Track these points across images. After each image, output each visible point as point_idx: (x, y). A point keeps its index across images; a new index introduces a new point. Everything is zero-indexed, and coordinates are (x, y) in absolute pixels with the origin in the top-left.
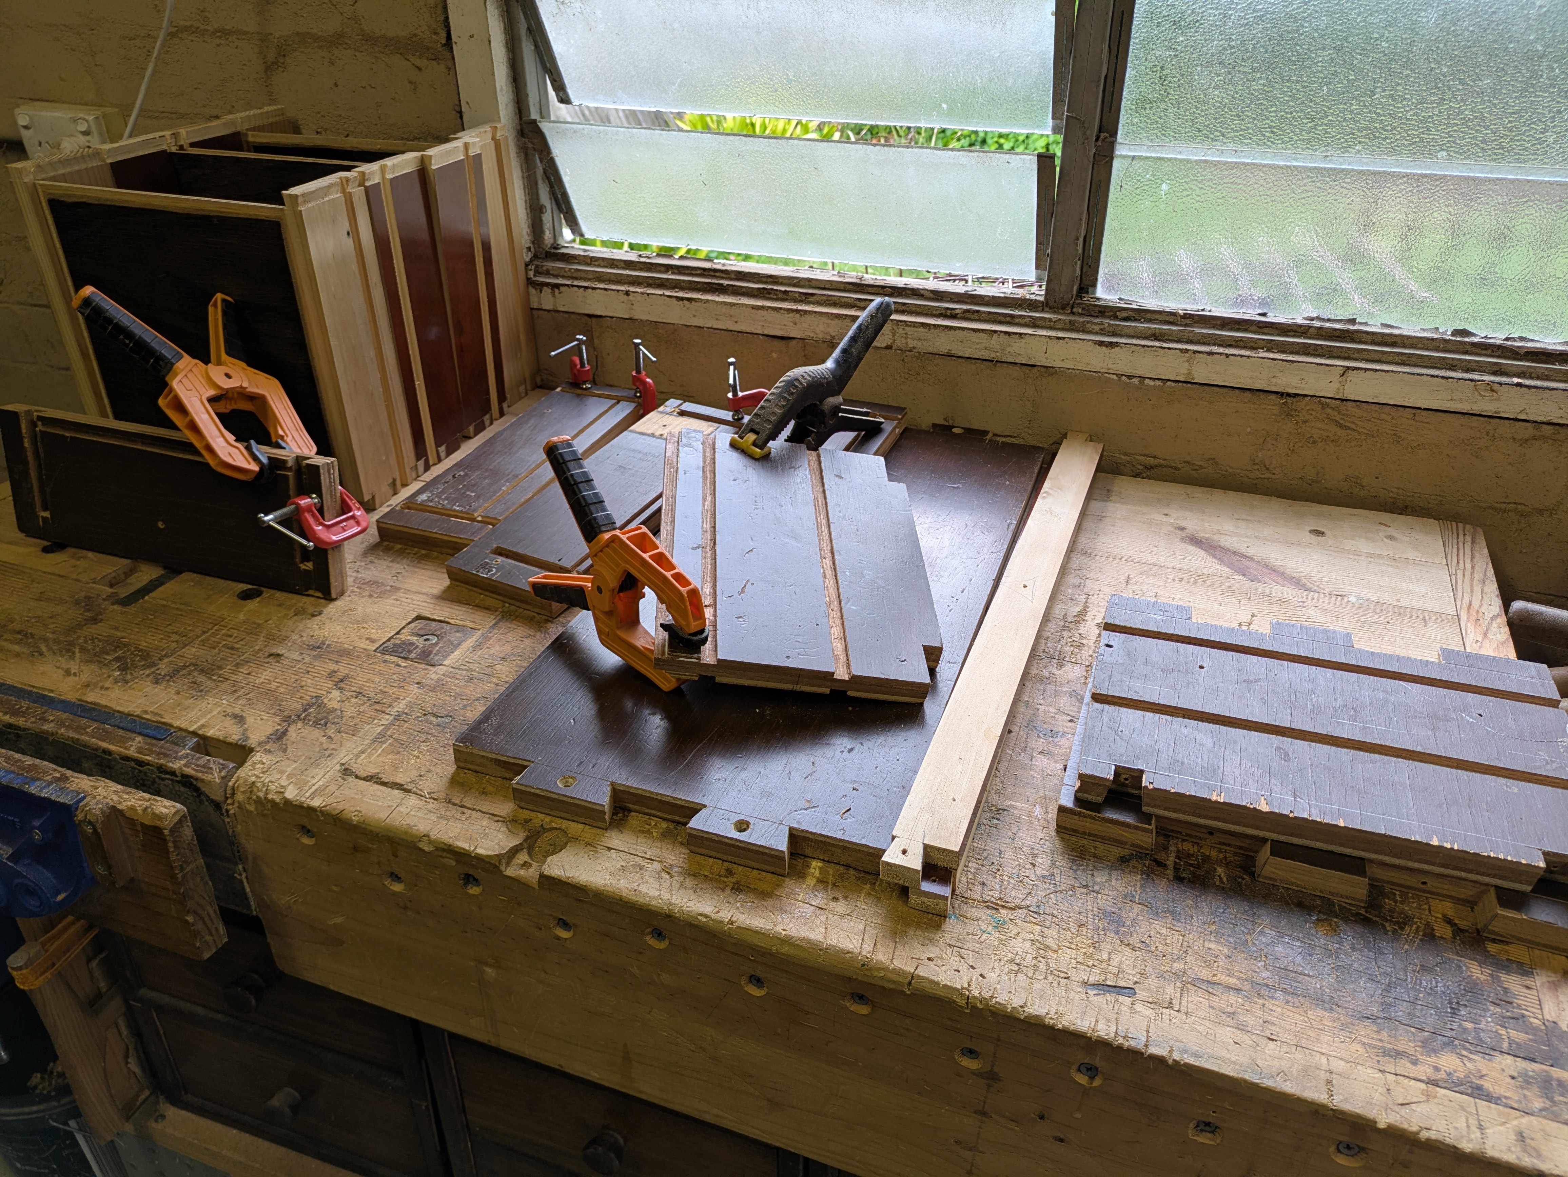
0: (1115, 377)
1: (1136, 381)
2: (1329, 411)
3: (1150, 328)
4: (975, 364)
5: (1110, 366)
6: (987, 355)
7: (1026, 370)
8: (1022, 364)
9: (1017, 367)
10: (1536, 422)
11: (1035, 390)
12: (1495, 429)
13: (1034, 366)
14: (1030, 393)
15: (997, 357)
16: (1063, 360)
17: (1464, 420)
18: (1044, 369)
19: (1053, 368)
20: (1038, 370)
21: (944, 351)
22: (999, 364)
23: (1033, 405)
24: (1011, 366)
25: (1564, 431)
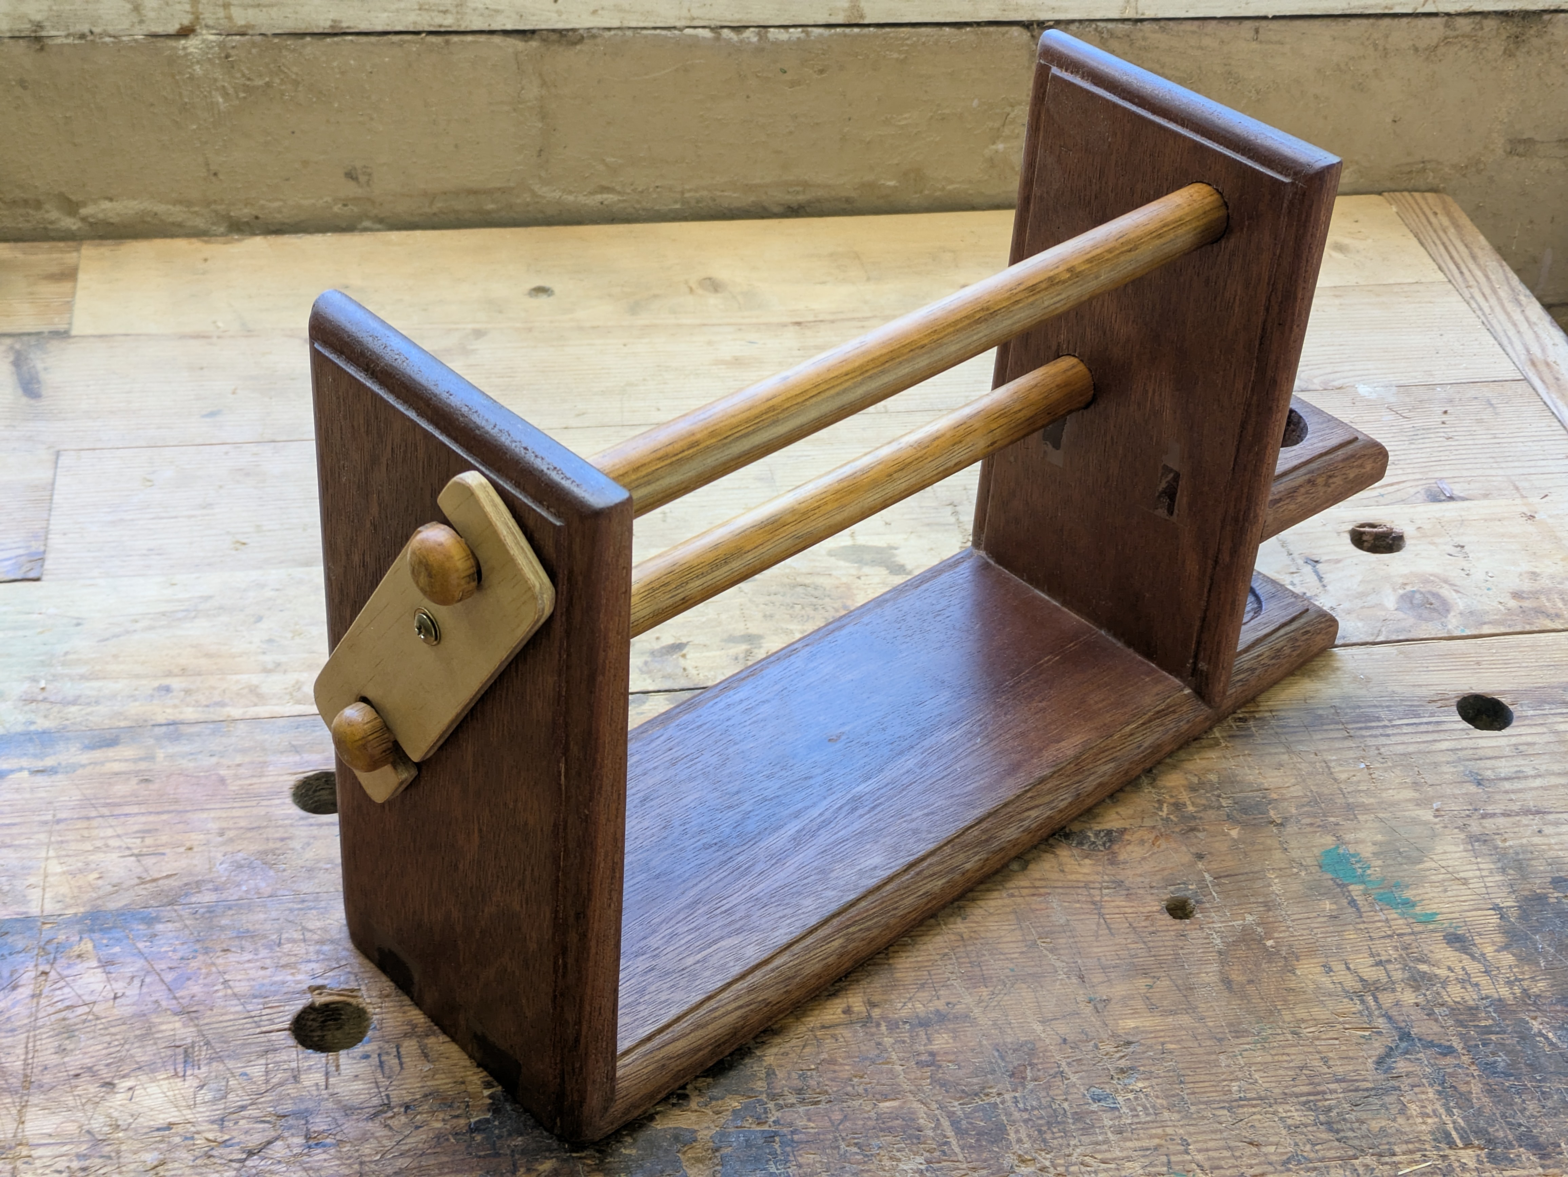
0: (708, 34)
1: (752, 36)
4: (400, 45)
6: (425, 22)
7: (517, 44)
8: (506, 33)
9: (497, 39)
10: (1448, 14)
11: (544, 84)
12: (1387, 36)
13: (533, 32)
14: (533, 91)
15: (448, 22)
16: (595, 12)
17: (1337, 27)
18: (554, 37)
19: (574, 30)
20: (544, 40)
21: (323, 23)
22: (455, 39)
23: (543, 116)
24: (483, 38)
25: (1490, 24)
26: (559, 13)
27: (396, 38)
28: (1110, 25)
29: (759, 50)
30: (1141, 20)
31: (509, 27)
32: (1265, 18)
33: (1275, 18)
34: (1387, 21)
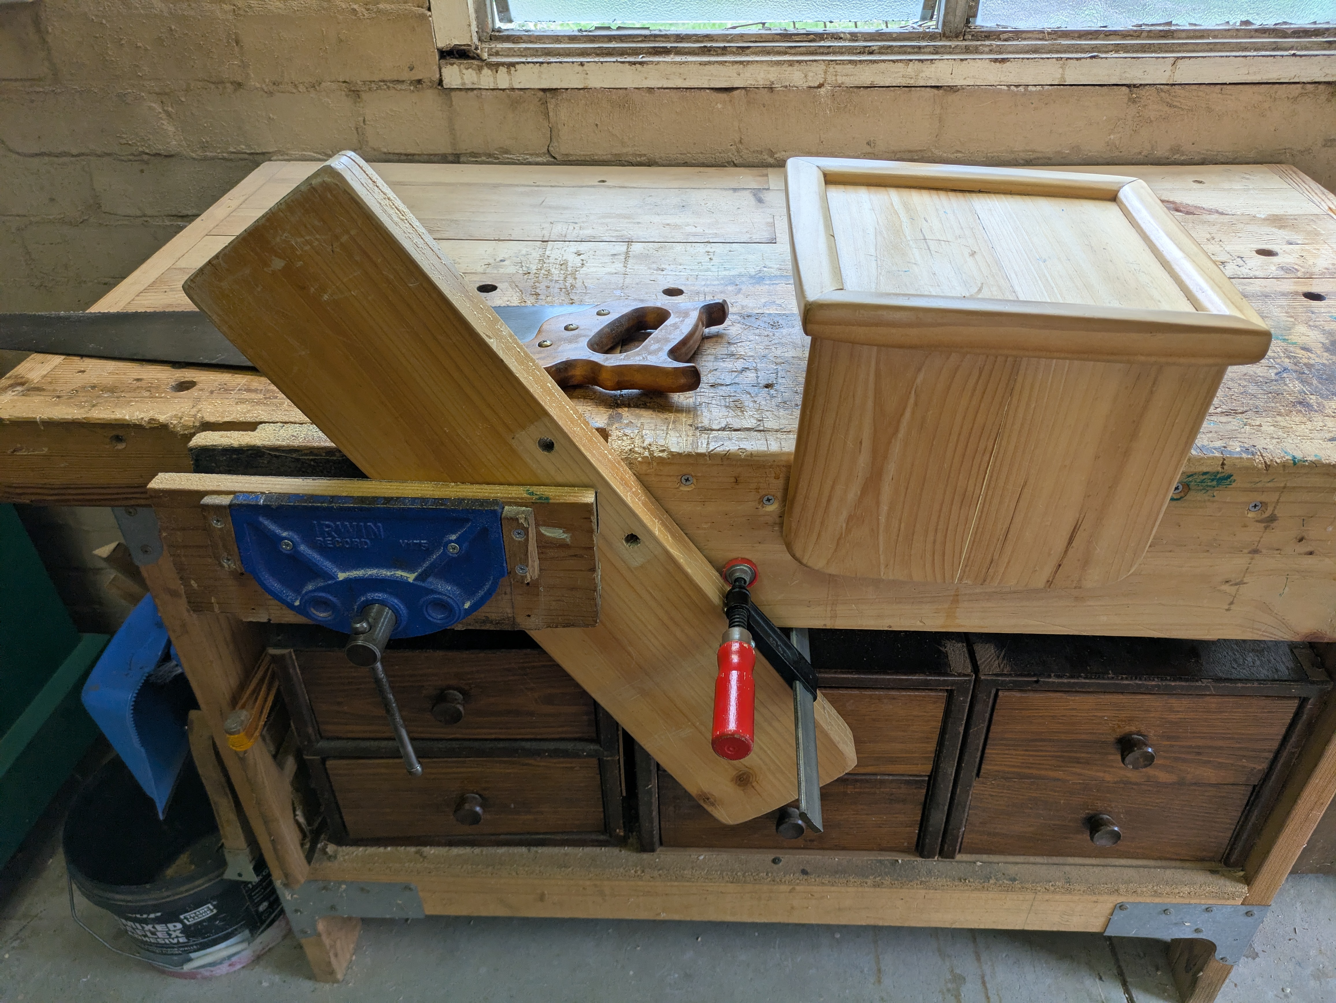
0: (1005, 88)
1: (1022, 89)
2: (1163, 94)
3: (1028, 45)
4: (894, 90)
5: (1002, 79)
6: (904, 82)
7: (935, 91)
8: (931, 87)
9: (928, 89)
10: (1304, 83)
11: (942, 107)
12: (1276, 92)
13: (941, 87)
14: (938, 111)
15: (912, 82)
16: (965, 79)
17: (1256, 88)
18: (949, 89)
19: (956, 86)
20: (945, 90)
21: (868, 83)
22: (913, 89)
23: (940, 120)
24: (923, 89)
25: (1321, 87)
26: (952, 79)
27: (892, 89)
28: (1162, 87)
29: (1024, 94)
30: (1174, 85)
31: (933, 85)
32: (1225, 84)
33: (1230, 84)
34: (1277, 86)
